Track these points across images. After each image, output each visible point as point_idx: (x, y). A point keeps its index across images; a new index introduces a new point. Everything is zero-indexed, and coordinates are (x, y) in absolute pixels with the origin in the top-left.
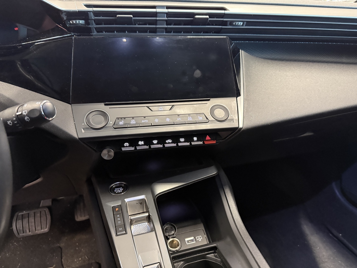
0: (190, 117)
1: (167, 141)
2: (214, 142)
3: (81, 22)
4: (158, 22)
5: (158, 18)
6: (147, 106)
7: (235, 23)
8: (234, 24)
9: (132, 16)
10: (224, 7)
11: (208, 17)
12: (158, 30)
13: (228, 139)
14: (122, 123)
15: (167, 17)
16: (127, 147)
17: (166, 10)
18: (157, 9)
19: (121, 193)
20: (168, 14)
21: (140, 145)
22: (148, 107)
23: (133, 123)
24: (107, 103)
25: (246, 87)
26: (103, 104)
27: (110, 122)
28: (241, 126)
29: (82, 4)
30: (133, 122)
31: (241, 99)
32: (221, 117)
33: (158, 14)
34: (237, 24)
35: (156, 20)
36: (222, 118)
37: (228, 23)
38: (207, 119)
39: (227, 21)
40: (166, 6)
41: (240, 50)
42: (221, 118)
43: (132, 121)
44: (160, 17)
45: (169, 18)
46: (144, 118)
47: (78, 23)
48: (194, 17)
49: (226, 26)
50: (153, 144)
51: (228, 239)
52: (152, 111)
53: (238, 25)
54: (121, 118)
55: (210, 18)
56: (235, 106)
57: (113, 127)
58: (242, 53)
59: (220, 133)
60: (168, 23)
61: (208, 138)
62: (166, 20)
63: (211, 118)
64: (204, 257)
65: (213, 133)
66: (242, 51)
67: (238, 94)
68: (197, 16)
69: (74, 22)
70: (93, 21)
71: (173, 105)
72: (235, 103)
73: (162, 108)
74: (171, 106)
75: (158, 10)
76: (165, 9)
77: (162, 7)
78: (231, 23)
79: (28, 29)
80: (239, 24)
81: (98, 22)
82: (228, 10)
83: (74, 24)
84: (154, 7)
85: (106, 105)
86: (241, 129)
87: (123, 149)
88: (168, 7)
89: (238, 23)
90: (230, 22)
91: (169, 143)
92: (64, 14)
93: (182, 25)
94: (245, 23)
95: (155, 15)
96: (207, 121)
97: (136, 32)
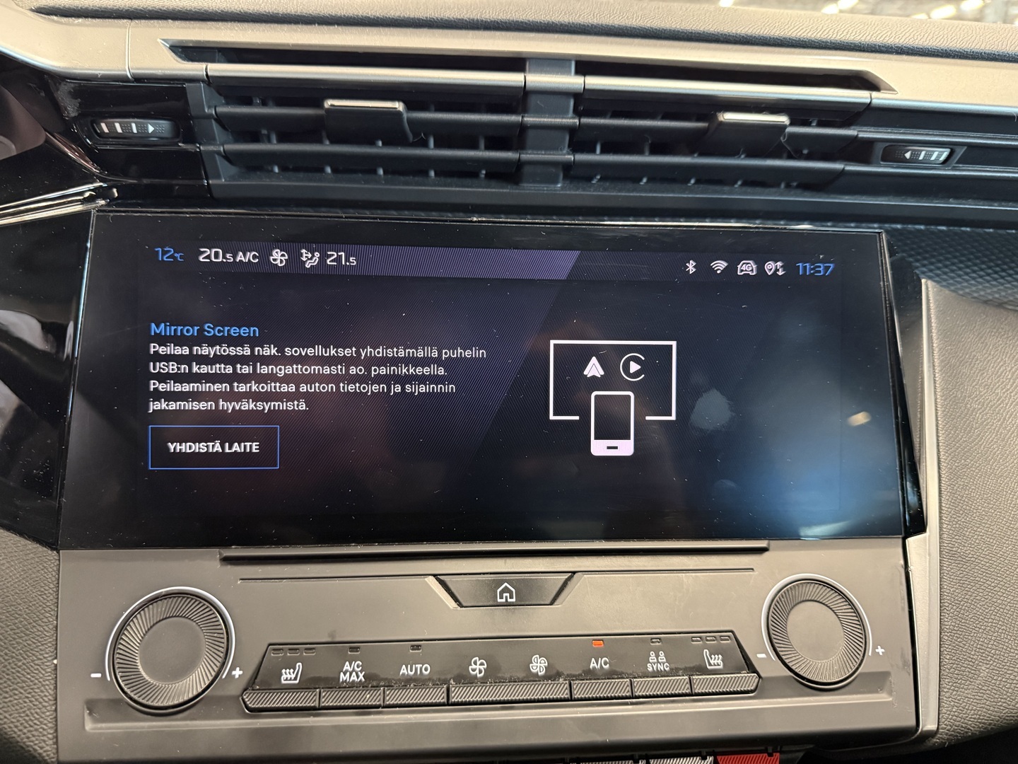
0: (657, 656)
3: (151, 129)
4: (531, 133)
5: (529, 119)
6: (435, 575)
7: (915, 154)
8: (908, 155)
9: (399, 106)
10: (868, 73)
11: (783, 119)
12: (527, 169)
14: (293, 676)
15: (578, 113)
17: (574, 81)
18: (530, 72)
20: (585, 102)
22: (440, 580)
23: (354, 678)
26: (216, 553)
27: (233, 668)
29: (159, 40)
30: (352, 673)
33: (533, 101)
34: (921, 158)
35: (523, 128)
37: (879, 150)
38: (751, 668)
39: (871, 142)
40: (578, 59)
41: (924, 282)
43: (347, 667)
44: (540, 112)
45: (585, 120)
46: (414, 647)
47: (135, 131)
48: (716, 117)
49: (866, 162)
52: (461, 605)
53: (927, 163)
54: (295, 648)
55: (792, 124)
57: (245, 703)
58: (928, 288)
60: (579, 140)
62: (572, 130)
63: (762, 657)
66: (930, 283)
68: (729, 117)
69: (119, 130)
70: (213, 122)
71: (574, 573)
73: (511, 593)
74: (565, 578)
75: (536, 79)
76: (569, 73)
78: (892, 152)
80: (931, 155)
81: (246, 130)
82: (890, 90)
83: (118, 136)
84: (515, 63)
85: (227, 560)
88: (586, 66)
89: (929, 155)
90: (888, 144)
93: (647, 153)
94: (960, 152)
95: (518, 99)
96: (749, 680)
97: (426, 174)
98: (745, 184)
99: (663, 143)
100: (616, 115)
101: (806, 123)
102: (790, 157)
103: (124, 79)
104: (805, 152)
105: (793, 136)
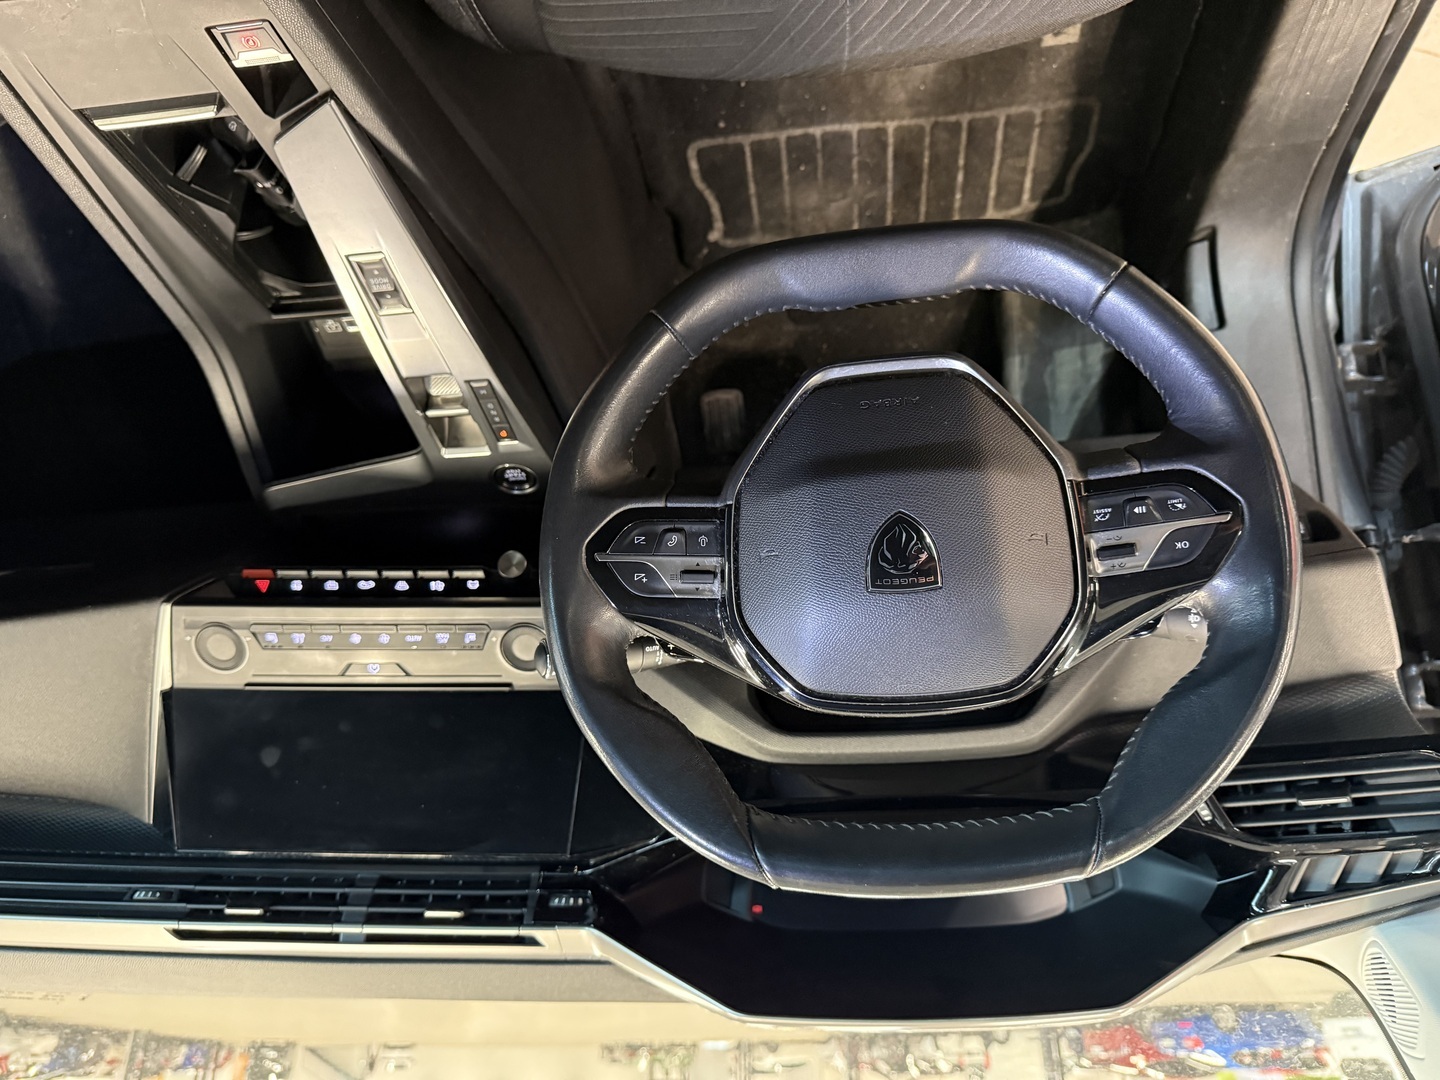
0: (300, 640)
1: (372, 584)
2: (247, 573)
3: (557, 901)
4: (368, 902)
5: (366, 909)
6: (410, 676)
7: (154, 894)
8: (158, 894)
10: (179, 939)
11: (229, 911)
12: (373, 883)
13: (209, 578)
14: (469, 637)
15: (342, 912)
16: (473, 578)
19: (509, 468)
20: (336, 919)
21: (442, 580)
22: (408, 674)
23: (441, 635)
24: (506, 689)
25: (144, 714)
26: (516, 688)
27: (497, 641)
28: (166, 608)
30: (443, 637)
31: (163, 682)
32: (218, 636)
33: (362, 919)
34: (150, 893)
36: (215, 633)
37: (175, 897)
38: (254, 634)
39: (179, 901)
40: (338, 941)
41: (151, 822)
42: (218, 633)
43: (446, 641)
44: (359, 913)
45: (337, 909)
47: (565, 900)
48: (265, 912)
49: (181, 891)
50: (408, 580)
51: (240, 327)
52: (398, 665)
53: (147, 891)
54: (471, 649)
55: (223, 910)
56: (178, 663)
57: (492, 628)
58: (148, 816)
59: (230, 595)
60: (344, 900)
61: (263, 586)
63: (246, 638)
64: (307, 293)
65: (247, 596)
66: (147, 821)
67: (166, 696)
68: (257, 912)
69: (572, 900)
70: (529, 904)
71: (342, 676)
72: (178, 671)
73: (372, 668)
74: (347, 674)
76: (343, 934)
77: (351, 939)
78: (167, 896)
79: (729, 907)
80: (143, 893)
81: (522, 901)
82: (168, 931)
83: (574, 897)
84: (372, 939)
86: (167, 601)
87: (480, 574)
88: (333, 938)
89: (145, 895)
90: (170, 900)
91: (367, 579)
92: (590, 920)
93: (310, 895)
94: (127, 897)
95: (370, 919)
96: (254, 629)
97: (436, 882)
98: (254, 878)
99: (301, 899)
100: (328, 913)
101: (215, 911)
102: (227, 893)
103: (559, 925)
104: (217, 896)
105: (223, 903)
